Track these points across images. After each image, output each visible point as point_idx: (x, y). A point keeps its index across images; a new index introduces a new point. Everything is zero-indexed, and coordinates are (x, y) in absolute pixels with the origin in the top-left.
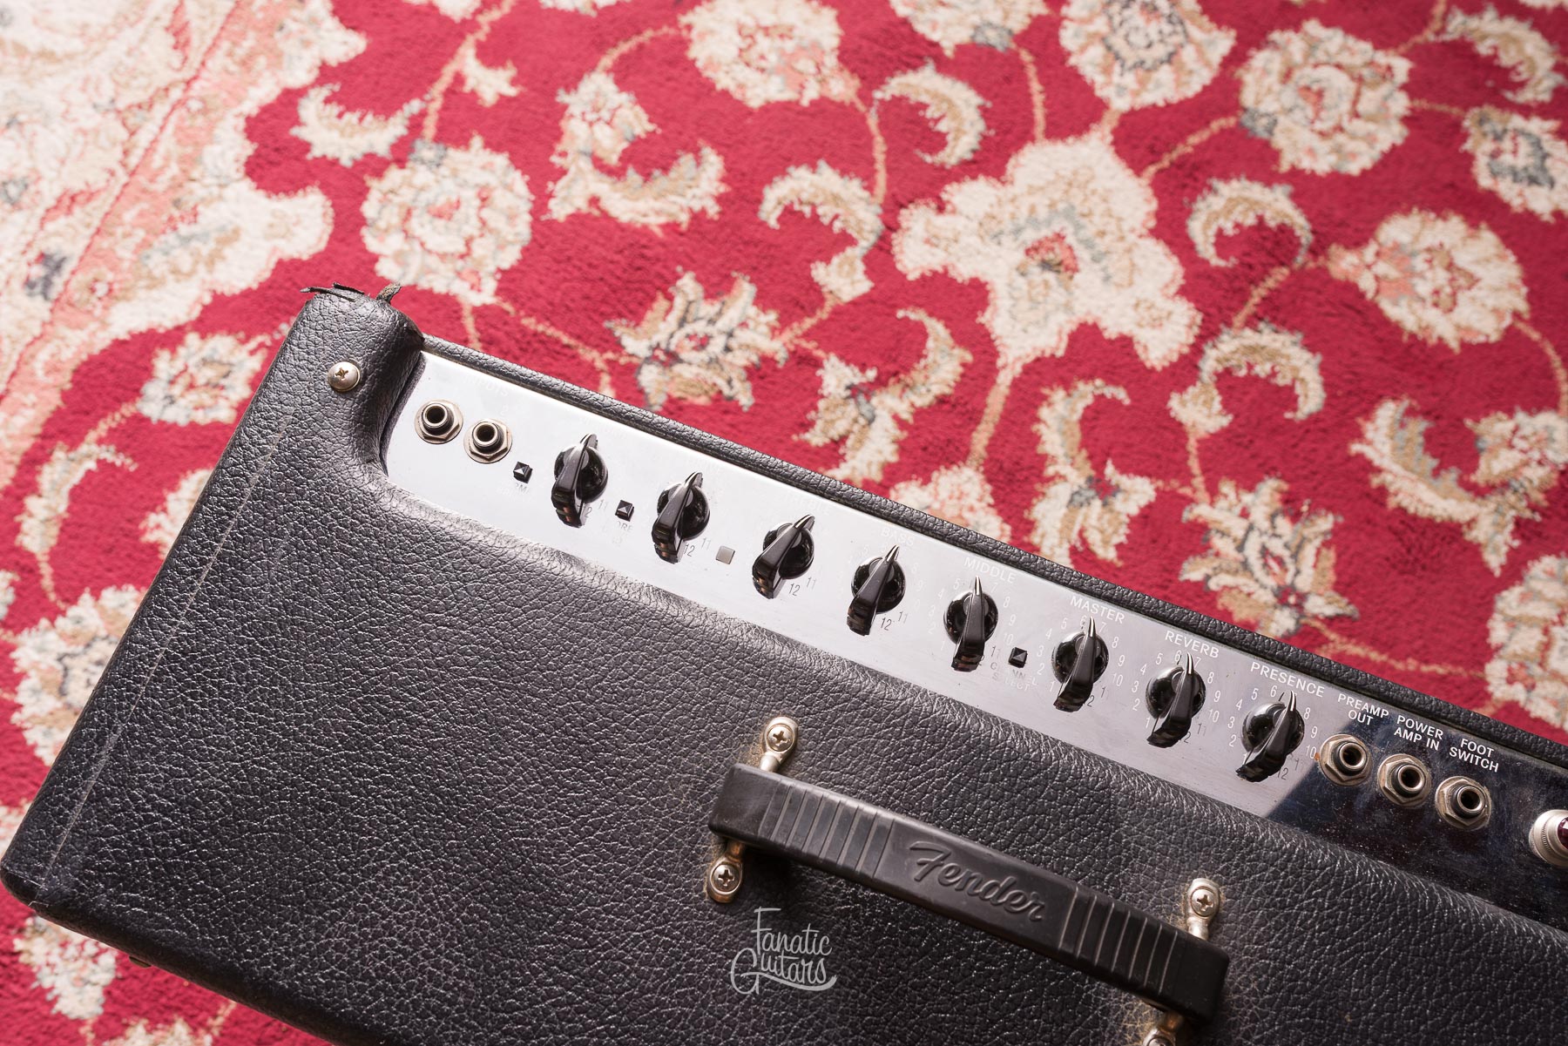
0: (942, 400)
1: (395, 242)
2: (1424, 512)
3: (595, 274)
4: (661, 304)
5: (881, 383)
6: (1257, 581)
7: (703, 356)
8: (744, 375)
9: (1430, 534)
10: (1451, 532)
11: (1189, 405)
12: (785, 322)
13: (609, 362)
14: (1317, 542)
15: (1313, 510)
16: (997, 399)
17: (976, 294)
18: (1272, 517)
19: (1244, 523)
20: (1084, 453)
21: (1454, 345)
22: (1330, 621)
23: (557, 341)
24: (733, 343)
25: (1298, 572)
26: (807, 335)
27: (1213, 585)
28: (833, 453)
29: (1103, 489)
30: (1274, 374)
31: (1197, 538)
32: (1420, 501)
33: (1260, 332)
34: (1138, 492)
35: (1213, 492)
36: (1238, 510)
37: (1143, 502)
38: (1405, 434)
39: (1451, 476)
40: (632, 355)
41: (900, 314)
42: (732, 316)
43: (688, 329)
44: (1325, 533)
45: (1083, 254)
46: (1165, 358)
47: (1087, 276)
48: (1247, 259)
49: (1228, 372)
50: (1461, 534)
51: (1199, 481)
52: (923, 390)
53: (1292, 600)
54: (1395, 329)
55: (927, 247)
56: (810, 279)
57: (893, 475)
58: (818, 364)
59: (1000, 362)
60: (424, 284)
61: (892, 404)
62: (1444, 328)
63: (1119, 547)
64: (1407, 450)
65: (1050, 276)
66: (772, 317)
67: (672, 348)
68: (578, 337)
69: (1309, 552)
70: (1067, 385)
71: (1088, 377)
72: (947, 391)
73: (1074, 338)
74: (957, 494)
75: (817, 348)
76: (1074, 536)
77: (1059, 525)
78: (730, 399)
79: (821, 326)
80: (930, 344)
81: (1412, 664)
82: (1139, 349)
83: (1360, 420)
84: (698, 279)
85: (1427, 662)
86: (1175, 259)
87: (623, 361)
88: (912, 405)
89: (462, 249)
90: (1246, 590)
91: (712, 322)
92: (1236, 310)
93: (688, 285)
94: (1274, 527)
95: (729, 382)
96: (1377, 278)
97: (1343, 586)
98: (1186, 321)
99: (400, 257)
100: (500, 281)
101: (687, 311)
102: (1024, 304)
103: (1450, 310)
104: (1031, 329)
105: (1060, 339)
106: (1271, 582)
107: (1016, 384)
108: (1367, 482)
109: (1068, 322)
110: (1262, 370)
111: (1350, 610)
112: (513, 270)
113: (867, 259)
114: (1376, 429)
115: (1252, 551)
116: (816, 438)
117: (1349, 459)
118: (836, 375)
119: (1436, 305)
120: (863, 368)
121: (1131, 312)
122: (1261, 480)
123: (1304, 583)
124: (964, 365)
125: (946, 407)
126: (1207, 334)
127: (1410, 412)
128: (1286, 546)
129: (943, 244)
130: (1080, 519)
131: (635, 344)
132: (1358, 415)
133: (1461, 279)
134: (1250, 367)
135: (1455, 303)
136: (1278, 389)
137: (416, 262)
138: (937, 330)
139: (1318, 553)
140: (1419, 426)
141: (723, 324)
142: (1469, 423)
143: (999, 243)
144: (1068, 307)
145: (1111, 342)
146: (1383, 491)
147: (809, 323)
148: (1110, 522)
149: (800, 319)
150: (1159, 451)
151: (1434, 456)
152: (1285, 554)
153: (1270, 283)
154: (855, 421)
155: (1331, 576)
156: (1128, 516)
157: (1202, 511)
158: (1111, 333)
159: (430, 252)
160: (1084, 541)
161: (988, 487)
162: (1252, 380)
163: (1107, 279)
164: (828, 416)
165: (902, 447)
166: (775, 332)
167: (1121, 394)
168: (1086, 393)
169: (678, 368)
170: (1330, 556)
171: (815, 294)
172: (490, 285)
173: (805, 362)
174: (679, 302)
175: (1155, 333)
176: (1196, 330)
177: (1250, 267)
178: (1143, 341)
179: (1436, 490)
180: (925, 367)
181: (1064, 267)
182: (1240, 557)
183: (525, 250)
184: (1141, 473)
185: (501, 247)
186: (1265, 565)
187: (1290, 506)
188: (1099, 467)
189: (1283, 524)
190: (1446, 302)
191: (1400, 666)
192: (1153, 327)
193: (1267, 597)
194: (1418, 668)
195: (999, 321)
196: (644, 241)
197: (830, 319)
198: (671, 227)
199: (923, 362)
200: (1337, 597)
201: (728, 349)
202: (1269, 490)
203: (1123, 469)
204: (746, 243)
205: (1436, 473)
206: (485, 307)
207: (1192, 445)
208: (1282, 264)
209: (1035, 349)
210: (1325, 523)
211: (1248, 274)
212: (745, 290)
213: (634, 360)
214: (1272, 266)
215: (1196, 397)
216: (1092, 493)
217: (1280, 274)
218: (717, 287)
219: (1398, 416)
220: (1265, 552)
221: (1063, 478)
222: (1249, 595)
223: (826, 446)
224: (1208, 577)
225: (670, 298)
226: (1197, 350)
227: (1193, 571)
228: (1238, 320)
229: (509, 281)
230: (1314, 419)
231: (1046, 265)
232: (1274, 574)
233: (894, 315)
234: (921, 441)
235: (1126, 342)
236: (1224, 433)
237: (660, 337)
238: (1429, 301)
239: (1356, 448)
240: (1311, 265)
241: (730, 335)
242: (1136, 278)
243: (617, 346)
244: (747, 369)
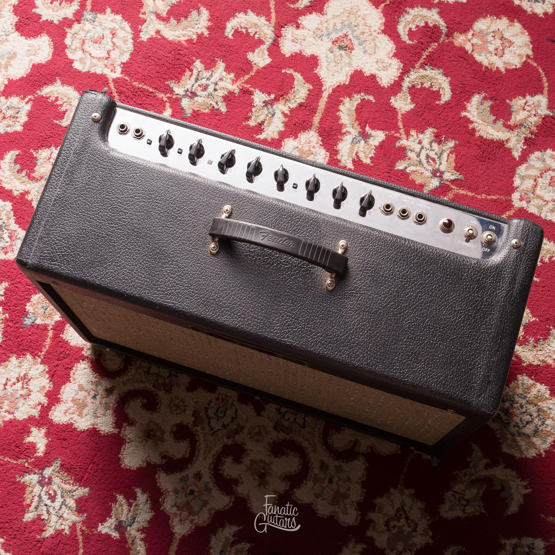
0: (301, 105)
1: (79, 54)
2: (489, 137)
3: (160, 62)
4: (188, 73)
5: (276, 99)
6: (425, 168)
7: (206, 93)
8: (222, 100)
9: (492, 146)
10: (500, 145)
11: (398, 101)
12: (237, 77)
13: (168, 98)
14: (448, 152)
15: (446, 139)
16: (322, 104)
17: (313, 61)
18: (431, 143)
19: (420, 146)
20: (357, 122)
21: (503, 70)
22: (453, 182)
23: (148, 91)
24: (217, 87)
25: (441, 164)
26: (246, 82)
27: (408, 171)
28: (259, 128)
29: (365, 136)
30: (431, 86)
31: (402, 153)
32: (488, 133)
33: (426, 70)
34: (378, 136)
35: (408, 134)
36: (417, 141)
37: (381, 140)
38: (483, 107)
39: (500, 123)
40: (178, 94)
41: (283, 71)
42: (216, 76)
43: (199, 83)
44: (451, 148)
45: (355, 42)
46: (388, 82)
47: (358, 51)
48: (421, 40)
49: (413, 86)
50: (504, 145)
51: (402, 131)
52: (293, 101)
53: (438, 174)
54: (480, 65)
55: (293, 43)
56: (247, 59)
57: (283, 135)
58: (251, 93)
59: (323, 88)
60: (92, 71)
61: (281, 108)
62: (499, 64)
63: (371, 158)
64: (484, 113)
65: (342, 52)
66: (232, 75)
67: (193, 90)
68: (156, 89)
69: (445, 156)
70: (350, 96)
71: (358, 92)
72: (303, 101)
73: (352, 77)
74: (308, 141)
75: (251, 87)
76: (354, 155)
77: (348, 151)
78: (218, 109)
79: (252, 78)
80: (296, 83)
81: (484, 196)
82: (378, 79)
83: (465, 103)
84: (202, 62)
85: (489, 195)
86: (392, 42)
87: (174, 97)
88: (289, 108)
89: (107, 56)
90: (420, 171)
91: (208, 79)
92: (416, 62)
93: (198, 65)
94: (431, 147)
95: (217, 103)
96: (473, 45)
97: (458, 168)
98: (397, 67)
99: (81, 60)
100: (122, 68)
101: (198, 75)
102: (333, 64)
103: (502, 56)
104: (335, 74)
105: (347, 77)
106: (430, 168)
107: (330, 97)
108: (468, 127)
109: (350, 70)
110: (427, 85)
111: (460, 177)
112: (127, 62)
113: (269, 50)
114: (471, 106)
115: (423, 157)
116: (252, 123)
117: (461, 118)
118: (259, 97)
119: (496, 54)
120: (269, 95)
121: (375, 65)
122: (427, 129)
123: (442, 168)
124: (309, 90)
125: (303, 107)
126: (405, 72)
127: (485, 98)
128: (436, 154)
129: (299, 41)
130: (356, 148)
131: (179, 90)
132: (465, 101)
133: (506, 43)
134: (422, 84)
135: (504, 53)
136: (433, 92)
137: (88, 61)
138: (298, 76)
139: (448, 156)
140: (489, 103)
141: (213, 80)
142: (508, 101)
143: (322, 40)
144: (350, 64)
145: (367, 77)
146: (474, 130)
147: (247, 77)
148: (368, 149)
149: (243, 76)
150: (387, 120)
151: (494, 115)
152: (436, 157)
153: (430, 49)
154: (267, 115)
155: (453, 165)
156: (375, 146)
157: (404, 142)
158: (367, 74)
159: (93, 57)
160: (358, 157)
161: (320, 138)
162: (423, 89)
163: (365, 52)
164: (256, 114)
165: (286, 124)
166: (234, 81)
167: (371, 98)
168: (357, 98)
169: (196, 99)
170: (453, 156)
171: (249, 64)
172: (119, 70)
173: (246, 93)
174: (195, 72)
175: (384, 72)
176: (401, 71)
177: (422, 43)
178: (380, 76)
179: (494, 129)
180: (294, 92)
181: (348, 48)
182: (418, 159)
183: (132, 54)
184: (380, 129)
185: (122, 54)
186: (428, 161)
187: (438, 139)
188: (363, 128)
189: (435, 146)
190: (500, 53)
191: (479, 197)
192: (384, 70)
193: (429, 174)
194: (486, 197)
195: (322, 72)
196: (179, 48)
197: (255, 75)
198: (190, 41)
199: (293, 90)
200: (456, 172)
201: (215, 90)
202: (429, 132)
203: (372, 128)
204: (220, 46)
205: (495, 122)
206: (118, 78)
207: (399, 117)
208: (435, 42)
209: (337, 82)
210: (451, 144)
211: (422, 46)
212: (221, 65)
213: (179, 96)
214: (431, 42)
215: (401, 97)
216: (361, 138)
217: (434, 45)
218: (209, 65)
219: (480, 100)
220: (428, 157)
221: (349, 133)
222: (422, 173)
223: (256, 126)
224: (406, 168)
225: (191, 71)
226: (401, 78)
227: (400, 166)
228: (417, 65)
229: (126, 67)
230: (447, 103)
231: (341, 48)
232: (431, 165)
233: (281, 72)
234: (294, 122)
235: (373, 77)
236: (412, 111)
237: (189, 87)
238: (493, 53)
239: (463, 114)
240: (447, 41)
241: (216, 84)
242: (377, 51)
243: (172, 91)
244: (223, 97)
